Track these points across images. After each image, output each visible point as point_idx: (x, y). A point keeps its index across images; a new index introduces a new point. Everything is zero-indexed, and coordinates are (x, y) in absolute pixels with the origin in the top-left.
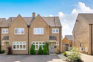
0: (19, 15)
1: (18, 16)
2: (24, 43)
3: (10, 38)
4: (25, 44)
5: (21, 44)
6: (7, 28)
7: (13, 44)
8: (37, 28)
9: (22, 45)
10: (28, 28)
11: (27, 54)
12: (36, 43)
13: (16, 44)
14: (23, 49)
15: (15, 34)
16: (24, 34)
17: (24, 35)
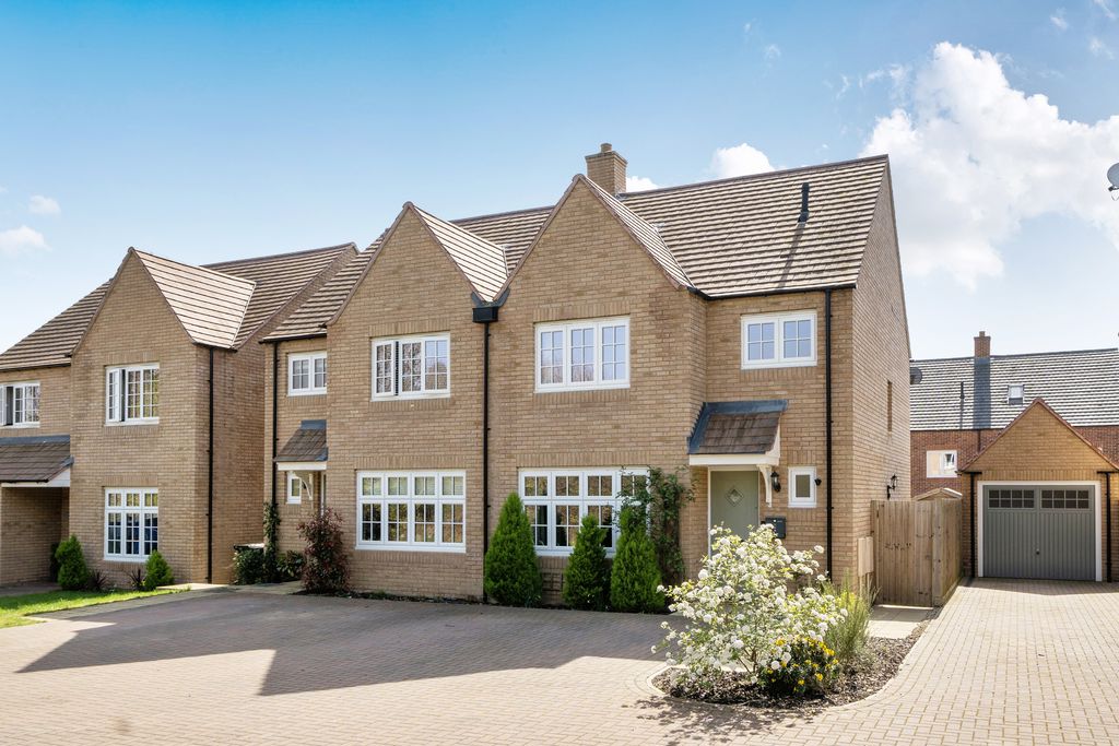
0: (409, 208)
1: (401, 219)
2: (449, 487)
3: (333, 438)
4: (460, 499)
5: (424, 500)
6: (317, 344)
7: (362, 500)
8: (566, 329)
9: (431, 508)
10: (478, 330)
11: (472, 601)
12: (560, 481)
13: (383, 500)
14: (438, 546)
15: (377, 397)
16: (446, 393)
17: (453, 401)
